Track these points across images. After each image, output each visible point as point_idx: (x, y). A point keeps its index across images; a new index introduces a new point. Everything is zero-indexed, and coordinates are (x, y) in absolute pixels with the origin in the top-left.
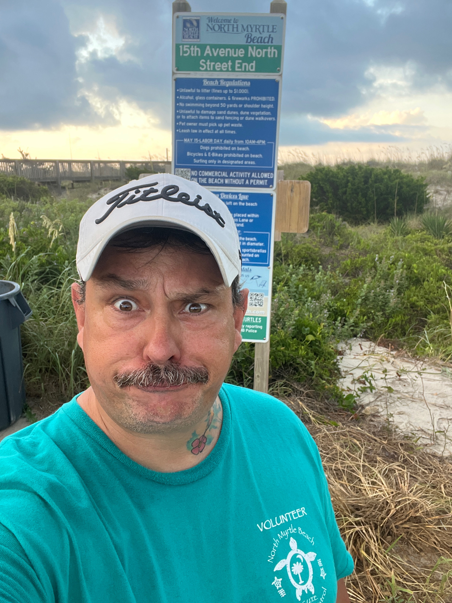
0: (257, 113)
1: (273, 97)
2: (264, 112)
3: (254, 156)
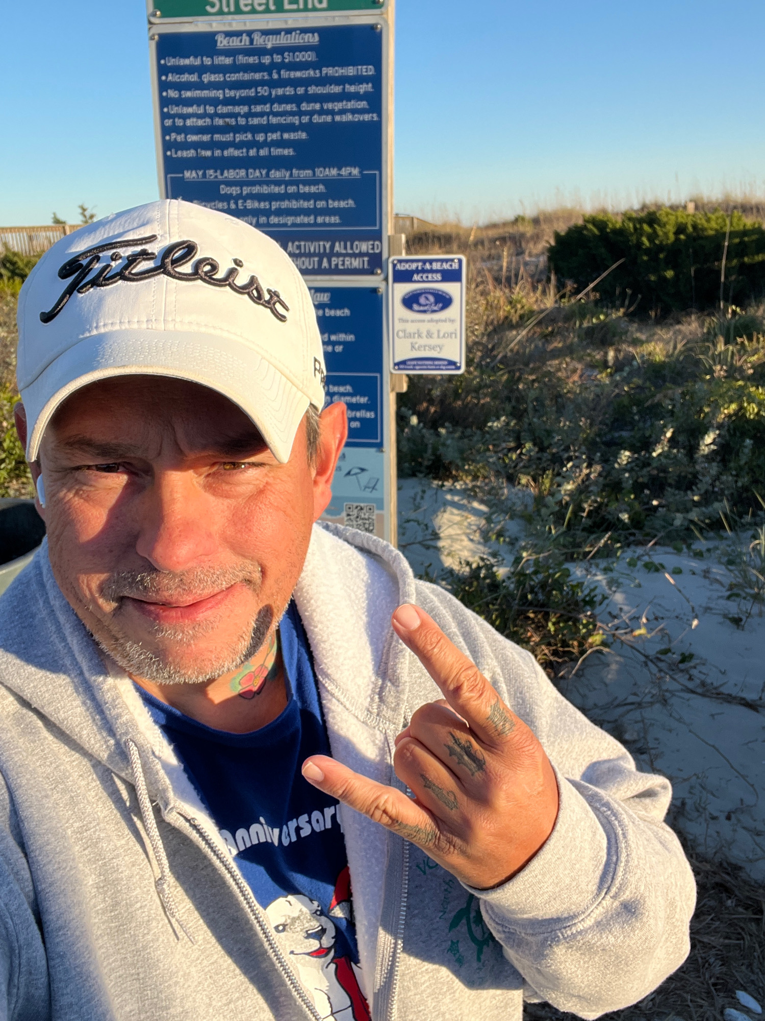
0: (338, 106)
1: (370, 67)
2: (353, 102)
3: (336, 204)
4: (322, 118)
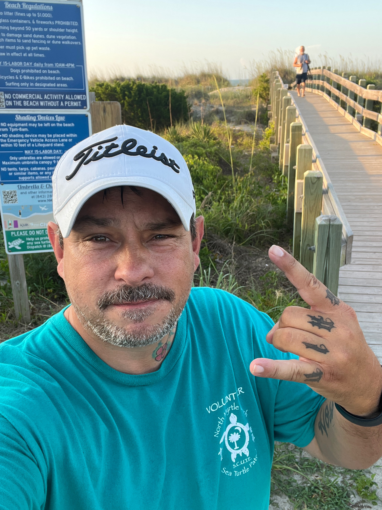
0: (63, 37)
1: (76, 22)
2: (69, 36)
3: (65, 79)
4: (56, 42)
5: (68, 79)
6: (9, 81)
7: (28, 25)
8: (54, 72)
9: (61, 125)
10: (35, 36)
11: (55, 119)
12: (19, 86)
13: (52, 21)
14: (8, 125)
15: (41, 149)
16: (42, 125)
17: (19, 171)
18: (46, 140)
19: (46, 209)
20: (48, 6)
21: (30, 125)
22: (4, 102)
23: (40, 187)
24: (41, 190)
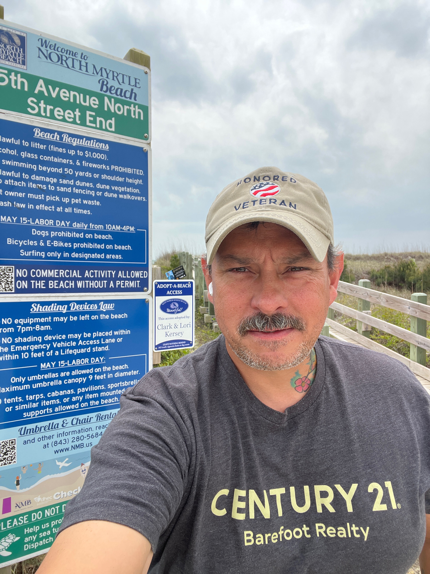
0: (121, 189)
1: (141, 171)
2: (130, 189)
3: (119, 247)
4: (111, 195)
5: (124, 248)
6: (28, 248)
7: (68, 166)
8: (104, 237)
9: (107, 317)
10: (78, 183)
11: (99, 307)
12: (44, 256)
13: (106, 165)
14: (16, 321)
15: (71, 358)
16: (75, 318)
17: (26, 402)
18: (80, 342)
19: (67, 465)
20: (101, 144)
21: (56, 319)
22: (13, 283)
23: (60, 426)
24: (61, 431)
